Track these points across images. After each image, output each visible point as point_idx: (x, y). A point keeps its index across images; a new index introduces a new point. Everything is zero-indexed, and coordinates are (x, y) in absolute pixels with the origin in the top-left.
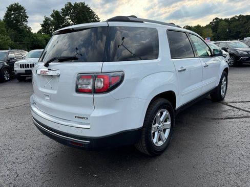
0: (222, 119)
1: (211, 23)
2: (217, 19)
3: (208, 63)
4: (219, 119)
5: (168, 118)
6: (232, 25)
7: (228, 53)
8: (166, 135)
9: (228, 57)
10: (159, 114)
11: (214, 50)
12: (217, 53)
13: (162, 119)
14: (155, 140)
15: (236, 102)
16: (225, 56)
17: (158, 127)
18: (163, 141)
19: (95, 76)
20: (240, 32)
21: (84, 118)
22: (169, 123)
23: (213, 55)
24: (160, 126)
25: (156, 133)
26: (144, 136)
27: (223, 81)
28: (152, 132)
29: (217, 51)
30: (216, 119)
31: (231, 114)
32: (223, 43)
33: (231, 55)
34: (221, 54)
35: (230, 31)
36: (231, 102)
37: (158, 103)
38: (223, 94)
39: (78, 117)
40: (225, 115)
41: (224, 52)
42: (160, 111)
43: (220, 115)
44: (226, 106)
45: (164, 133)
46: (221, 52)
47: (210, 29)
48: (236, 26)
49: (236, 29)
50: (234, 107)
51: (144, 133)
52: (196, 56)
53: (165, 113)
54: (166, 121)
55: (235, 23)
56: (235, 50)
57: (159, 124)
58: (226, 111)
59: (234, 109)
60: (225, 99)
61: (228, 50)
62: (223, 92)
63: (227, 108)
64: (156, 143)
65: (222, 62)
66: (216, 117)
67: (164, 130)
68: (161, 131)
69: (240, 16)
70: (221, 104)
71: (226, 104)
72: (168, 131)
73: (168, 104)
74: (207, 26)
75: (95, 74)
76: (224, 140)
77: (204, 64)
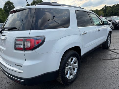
0: (108, 59)
1: (103, 8)
2: (106, 6)
3: (100, 29)
4: (106, 59)
5: (76, 62)
6: (113, 9)
7: (111, 23)
8: (75, 71)
9: (111, 25)
10: (70, 60)
11: (104, 21)
12: (105, 23)
13: (72, 63)
14: (68, 76)
15: (116, 49)
16: (110, 24)
17: (70, 67)
18: (73, 75)
19: (25, 40)
20: (117, 12)
21: (20, 66)
22: (77, 64)
23: (103, 24)
24: (71, 67)
25: (69, 71)
26: (60, 75)
27: (109, 38)
28: (66, 71)
29: (106, 22)
30: (105, 60)
31: (113, 56)
32: (109, 18)
33: (113, 23)
34: (107, 24)
35: (112, 12)
36: (113, 49)
37: (69, 54)
38: (109, 45)
39: (17, 65)
40: (109, 57)
41: (109, 22)
42: (71, 58)
43: (107, 57)
44: (110, 51)
45: (74, 71)
46: (107, 22)
47: (103, 11)
48: (115, 9)
49: (115, 11)
50: (115, 52)
51: (60, 72)
52: (93, 25)
53: (74, 59)
54: (75, 63)
55: (115, 8)
56: (115, 21)
57: (71, 66)
58: (110, 55)
59: (115, 53)
60: (110, 47)
61: (111, 21)
62: (109, 44)
63: (111, 53)
64: (69, 77)
65: (108, 28)
66: (105, 58)
67: (74, 69)
68: (72, 70)
69: (117, 4)
70: (108, 50)
71: (111, 51)
72: (76, 69)
73: (76, 54)
74: (101, 9)
75: (25, 38)
76: (109, 74)
77: (98, 29)
